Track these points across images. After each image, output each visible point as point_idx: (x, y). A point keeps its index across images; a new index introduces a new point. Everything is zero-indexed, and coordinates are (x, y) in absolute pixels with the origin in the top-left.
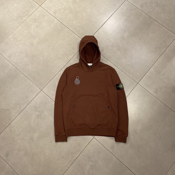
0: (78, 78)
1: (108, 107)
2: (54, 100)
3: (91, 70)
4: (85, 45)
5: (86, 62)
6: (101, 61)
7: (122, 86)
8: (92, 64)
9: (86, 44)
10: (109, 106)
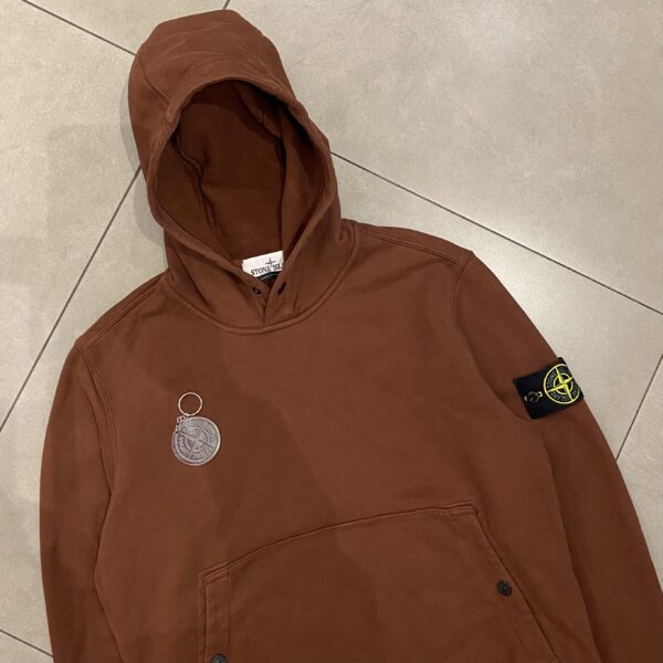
0: (190, 406)
1: (504, 590)
2: (44, 641)
3: (287, 311)
4: (171, 115)
5: (224, 263)
6: (345, 215)
7: (564, 384)
8: (277, 257)
9: (183, 110)
10: (507, 578)
